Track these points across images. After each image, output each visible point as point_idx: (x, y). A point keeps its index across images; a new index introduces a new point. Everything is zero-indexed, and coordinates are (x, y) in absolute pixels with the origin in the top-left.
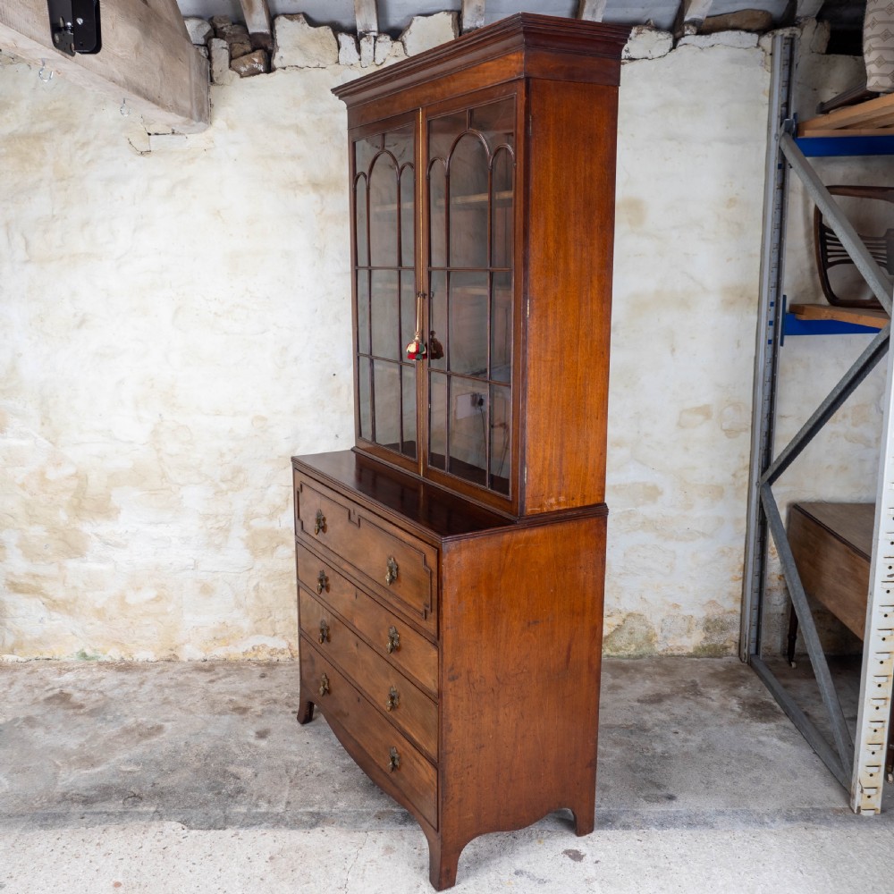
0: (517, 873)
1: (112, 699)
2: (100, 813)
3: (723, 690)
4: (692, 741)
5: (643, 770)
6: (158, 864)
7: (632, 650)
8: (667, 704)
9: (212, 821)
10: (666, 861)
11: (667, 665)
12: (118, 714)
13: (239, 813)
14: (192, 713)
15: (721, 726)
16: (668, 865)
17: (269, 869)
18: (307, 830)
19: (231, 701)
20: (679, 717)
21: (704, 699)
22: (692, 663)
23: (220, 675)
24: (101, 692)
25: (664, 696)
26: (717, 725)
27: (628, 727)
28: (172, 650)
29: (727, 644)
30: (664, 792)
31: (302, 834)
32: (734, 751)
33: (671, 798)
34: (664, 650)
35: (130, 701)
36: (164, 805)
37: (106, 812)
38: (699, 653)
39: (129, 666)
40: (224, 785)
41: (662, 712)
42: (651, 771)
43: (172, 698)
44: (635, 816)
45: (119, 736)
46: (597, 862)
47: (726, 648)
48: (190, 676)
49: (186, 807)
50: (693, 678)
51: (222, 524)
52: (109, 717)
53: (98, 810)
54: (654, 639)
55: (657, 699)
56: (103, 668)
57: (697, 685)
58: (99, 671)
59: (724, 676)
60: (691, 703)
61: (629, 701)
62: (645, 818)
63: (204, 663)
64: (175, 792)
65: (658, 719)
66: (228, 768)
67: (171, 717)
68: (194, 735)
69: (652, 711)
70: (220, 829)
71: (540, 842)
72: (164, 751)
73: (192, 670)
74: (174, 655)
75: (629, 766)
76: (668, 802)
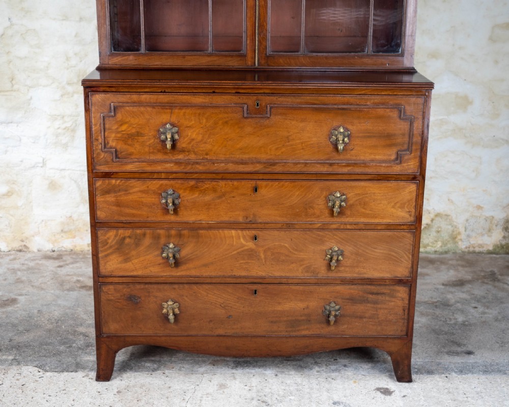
0: (335, 403)
4: (489, 314)
5: (446, 334)
6: (18, 396)
7: (438, 246)
8: (467, 287)
9: (65, 366)
10: (465, 396)
11: (469, 259)
13: (88, 360)
14: (42, 289)
16: (466, 399)
17: (116, 400)
18: (150, 373)
20: (478, 297)
21: (501, 284)
22: (491, 258)
23: (68, 262)
25: (466, 281)
27: (433, 303)
28: (22, 241)
30: (464, 349)
33: (469, 353)
34: (466, 248)
36: (21, 355)
38: (497, 250)
40: (75, 341)
41: (463, 292)
42: (453, 334)
43: (24, 278)
44: (438, 365)
46: (404, 396)
48: (40, 262)
49: (40, 356)
50: (491, 269)
51: (68, 125)
54: (459, 237)
55: (460, 283)
57: (495, 274)
60: (490, 287)
61: (434, 284)
62: (446, 367)
63: (53, 253)
64: (30, 346)
65: (460, 298)
66: (77, 329)
67: (24, 292)
68: (46, 305)
69: (455, 292)
70: (72, 372)
71: (355, 382)
72: (19, 316)
73: (42, 258)
74: (25, 246)
75: (434, 331)
76: (467, 356)
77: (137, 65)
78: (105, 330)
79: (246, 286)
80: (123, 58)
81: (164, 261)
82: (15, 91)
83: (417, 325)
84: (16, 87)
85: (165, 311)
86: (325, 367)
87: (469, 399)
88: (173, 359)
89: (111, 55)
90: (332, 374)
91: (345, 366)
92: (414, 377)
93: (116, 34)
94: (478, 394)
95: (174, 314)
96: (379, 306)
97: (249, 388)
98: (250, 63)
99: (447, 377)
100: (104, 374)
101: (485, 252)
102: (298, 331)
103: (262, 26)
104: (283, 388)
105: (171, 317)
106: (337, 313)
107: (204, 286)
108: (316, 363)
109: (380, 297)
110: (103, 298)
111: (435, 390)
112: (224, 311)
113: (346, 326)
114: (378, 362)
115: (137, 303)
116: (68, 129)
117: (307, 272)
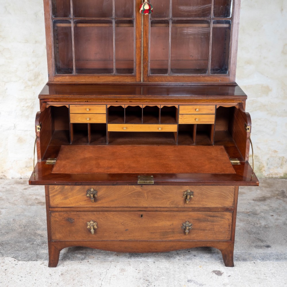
0: (188, 281)
4: (280, 220)
5: (254, 233)
6: (3, 277)
8: (268, 202)
9: (30, 257)
10: (265, 276)
11: (269, 182)
13: (44, 253)
14: (15, 204)
16: (265, 278)
17: (61, 279)
18: (80, 261)
19: (36, 199)
20: (274, 208)
22: (282, 182)
25: (267, 198)
27: (247, 213)
28: (3, 173)
30: (265, 244)
31: (78, 263)
33: (268, 246)
34: (268, 175)
36: (4, 250)
38: (286, 176)
40: (35, 240)
41: (265, 205)
42: (259, 234)
43: (4, 197)
44: (249, 255)
46: (229, 276)
48: (13, 186)
49: (15, 250)
51: (29, 104)
54: (263, 169)
55: (263, 199)
57: (284, 192)
60: (281, 201)
61: (248, 200)
62: (254, 256)
63: (21, 180)
64: (9, 243)
65: (263, 209)
66: (36, 232)
67: (4, 206)
68: (17, 216)
69: (260, 205)
70: (34, 261)
71: (200, 267)
72: (2, 223)
73: (14, 183)
74: (4, 175)
75: (247, 231)
76: (266, 248)
77: (70, 82)
78: (53, 238)
79: (137, 212)
80: (63, 78)
81: (88, 198)
83: (238, 228)
85: (88, 227)
86: (183, 256)
87: (267, 277)
88: (93, 252)
89: (56, 76)
90: (187, 261)
91: (195, 256)
92: (235, 263)
93: (58, 64)
94: (272, 274)
95: (94, 229)
96: (215, 223)
97: (138, 271)
98: (138, 80)
99: (254, 263)
100: (53, 263)
101: (279, 177)
102: (167, 238)
103: (145, 59)
104: (158, 271)
105: (92, 230)
106: (190, 228)
107: (112, 213)
108: (178, 254)
109: (215, 218)
110: (52, 220)
111: (247, 272)
112: (123, 227)
113: (195, 235)
114: (214, 253)
115: (72, 223)
116: (29, 107)
117: (172, 204)
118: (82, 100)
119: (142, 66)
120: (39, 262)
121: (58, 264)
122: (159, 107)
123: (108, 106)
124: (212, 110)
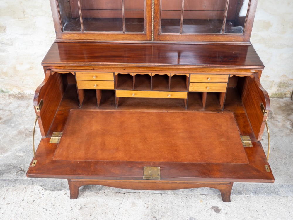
0: (190, 219)
1: (14, 115)
2: (6, 180)
3: (284, 116)
6: (31, 210)
9: (56, 185)
10: (257, 213)
12: (17, 123)
15: (282, 137)
17: (80, 214)
18: (98, 192)
21: (275, 121)
24: (10, 111)
26: (280, 136)
29: (287, 93)
31: (95, 194)
32: (288, 151)
35: (22, 116)
37: (8, 180)
38: (273, 96)
39: (22, 96)
44: (244, 187)
45: (17, 136)
47: (286, 94)
52: (13, 125)
53: (5, 178)
56: (11, 97)
58: (9, 99)
59: (284, 109)
62: (248, 188)
70: (59, 190)
71: (201, 201)
77: (79, 39)
80: (71, 35)
82: (26, 18)
84: (26, 16)
87: (260, 216)
89: (63, 33)
90: (190, 194)
92: (232, 196)
94: (264, 212)
97: (147, 206)
98: (148, 39)
99: (248, 197)
100: (74, 195)
103: (156, 17)
104: (164, 205)
118: (88, 68)
119: (153, 25)
120: (63, 192)
121: (79, 195)
122: (169, 76)
123: (116, 74)
124: (225, 79)
